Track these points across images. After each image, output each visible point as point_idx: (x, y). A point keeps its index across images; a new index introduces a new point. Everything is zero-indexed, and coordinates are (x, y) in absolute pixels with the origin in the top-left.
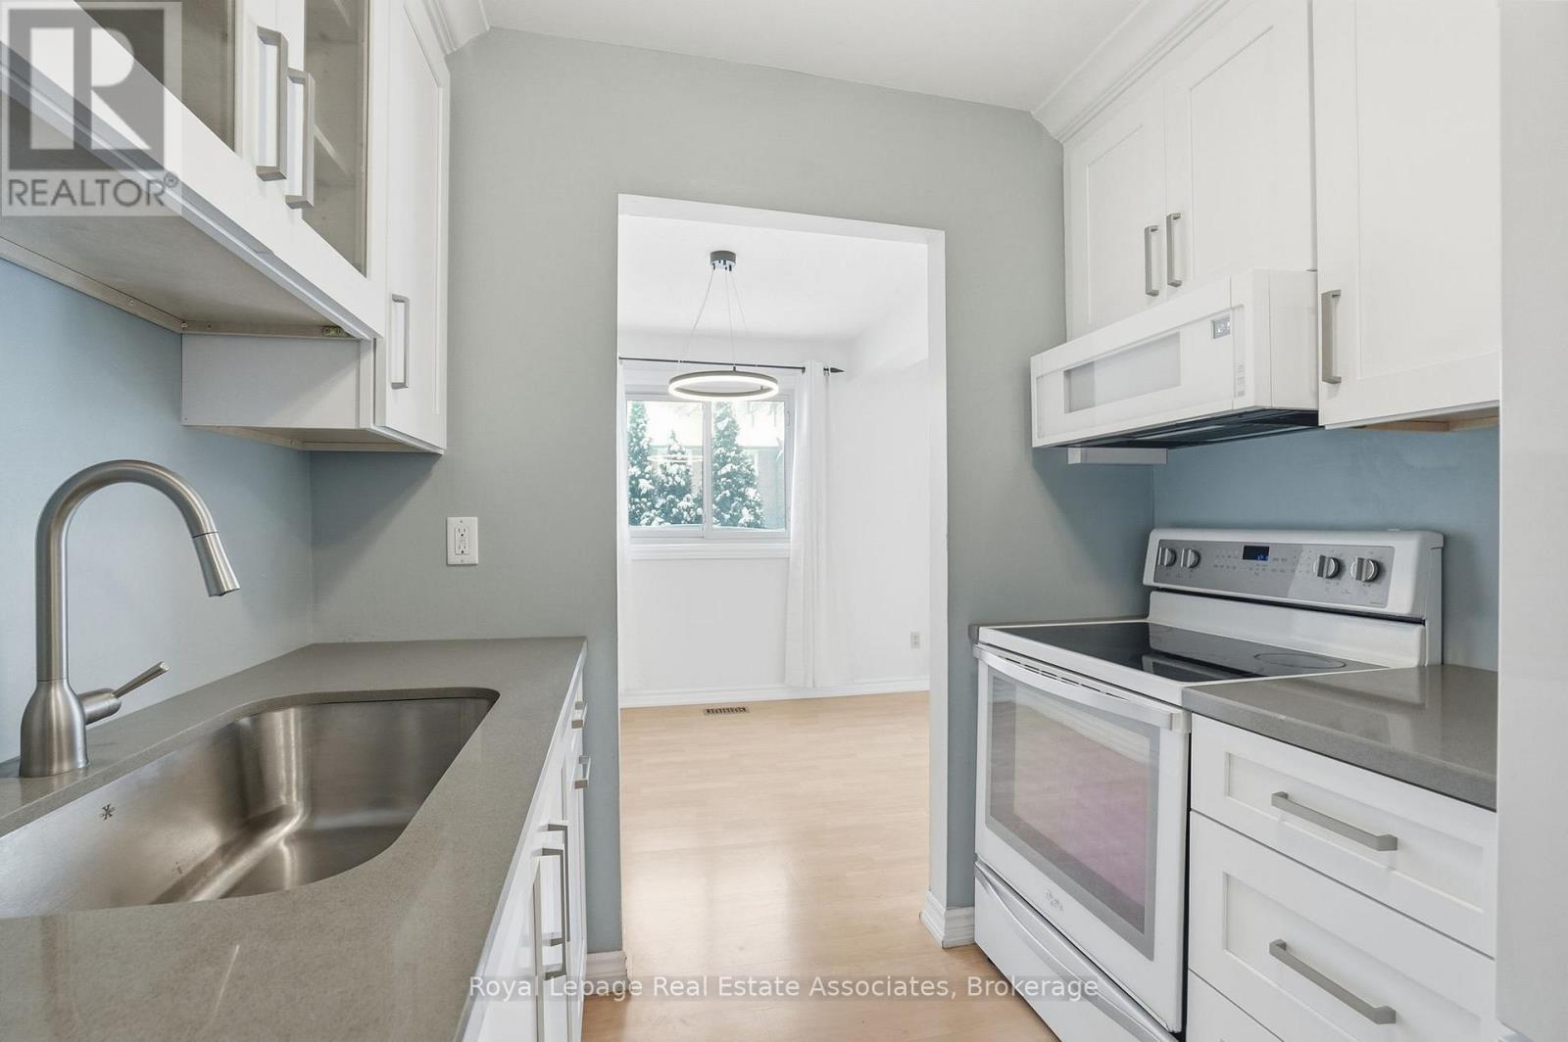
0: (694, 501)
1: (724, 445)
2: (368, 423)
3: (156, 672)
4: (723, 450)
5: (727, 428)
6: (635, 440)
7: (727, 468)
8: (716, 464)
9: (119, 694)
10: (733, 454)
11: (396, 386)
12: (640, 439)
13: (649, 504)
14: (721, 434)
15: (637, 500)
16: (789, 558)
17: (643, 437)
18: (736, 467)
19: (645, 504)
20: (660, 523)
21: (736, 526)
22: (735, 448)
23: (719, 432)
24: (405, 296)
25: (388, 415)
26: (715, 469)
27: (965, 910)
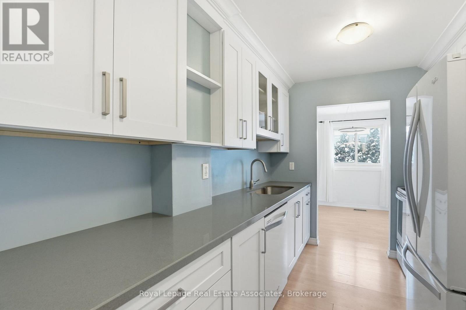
0: (363, 154)
2: (278, 151)
3: (259, 180)
4: (372, 138)
5: (374, 132)
6: (344, 137)
7: (374, 144)
8: (370, 143)
9: (256, 182)
10: (376, 139)
11: (282, 146)
12: (345, 137)
13: (348, 155)
14: (372, 133)
15: (344, 154)
16: (381, 171)
18: (377, 143)
19: (347, 155)
20: (351, 160)
21: (376, 162)
22: (378, 137)
23: (371, 133)
24: (283, 133)
25: (281, 150)
26: (370, 144)
27: (395, 251)
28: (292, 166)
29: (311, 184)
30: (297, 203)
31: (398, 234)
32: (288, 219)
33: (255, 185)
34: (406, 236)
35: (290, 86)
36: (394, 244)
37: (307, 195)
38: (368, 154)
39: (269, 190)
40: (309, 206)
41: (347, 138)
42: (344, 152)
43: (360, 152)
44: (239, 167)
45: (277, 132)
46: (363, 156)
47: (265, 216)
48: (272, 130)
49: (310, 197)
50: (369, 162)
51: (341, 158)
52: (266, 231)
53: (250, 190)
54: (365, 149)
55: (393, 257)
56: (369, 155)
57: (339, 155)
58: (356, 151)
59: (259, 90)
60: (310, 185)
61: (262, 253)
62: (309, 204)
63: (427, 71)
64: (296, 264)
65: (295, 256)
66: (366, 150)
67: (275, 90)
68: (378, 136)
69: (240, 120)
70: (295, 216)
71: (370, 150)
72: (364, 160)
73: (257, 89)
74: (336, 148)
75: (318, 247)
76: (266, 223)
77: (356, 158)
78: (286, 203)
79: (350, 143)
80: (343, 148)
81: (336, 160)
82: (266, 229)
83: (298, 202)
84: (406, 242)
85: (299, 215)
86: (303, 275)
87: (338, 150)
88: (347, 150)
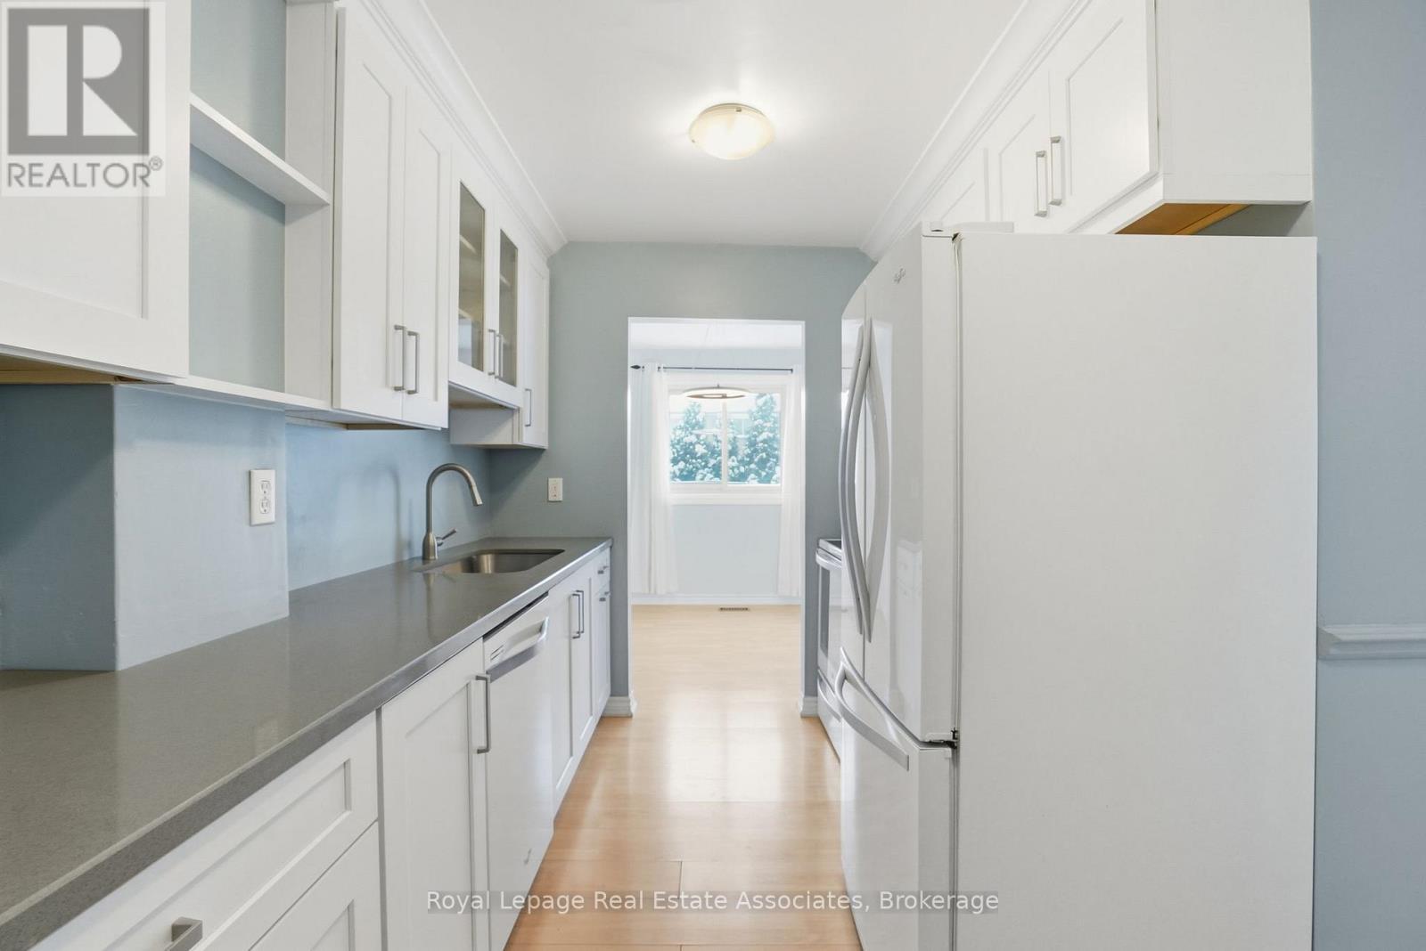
0: (738, 461)
1: (762, 417)
2: (517, 442)
3: (454, 532)
4: (761, 421)
5: (765, 403)
6: (692, 414)
7: (764, 436)
8: (755, 433)
9: (444, 538)
10: (768, 425)
11: (527, 426)
12: (696, 414)
13: (703, 464)
14: (760, 408)
15: (694, 461)
16: (781, 505)
17: (699, 412)
18: (771, 435)
19: (700, 464)
20: (711, 478)
21: (769, 482)
23: (758, 406)
24: (530, 388)
25: (524, 438)
26: (755, 436)
27: (814, 699)
28: (556, 488)
29: (610, 540)
30: (574, 595)
31: (820, 653)
32: (551, 644)
33: (441, 548)
34: (841, 649)
35: (555, 248)
36: (813, 679)
37: (601, 572)
38: (749, 463)
39: (487, 562)
40: (607, 604)
41: (700, 418)
42: (693, 455)
43: (733, 457)
44: (385, 491)
45: (513, 382)
46: (738, 468)
47: (486, 636)
48: (497, 373)
49: (609, 579)
50: (752, 482)
51: (685, 473)
52: (489, 681)
53: (424, 564)
54: (744, 450)
55: (810, 713)
56: (753, 466)
57: (682, 465)
58: (725, 454)
59: (461, 243)
60: (610, 545)
61: (479, 752)
62: (607, 597)
63: (876, 263)
64: (575, 779)
65: (571, 755)
66: (746, 452)
67: (508, 251)
68: (774, 417)
69: (397, 328)
70: (570, 631)
71: (756, 451)
72: (742, 477)
73: (453, 239)
74: (673, 446)
75: (633, 721)
76: (488, 658)
77: (724, 471)
78: (546, 594)
79: (708, 432)
80: (691, 444)
81: (674, 476)
82: (488, 676)
83: (578, 593)
84: (842, 664)
85: (581, 630)
86: (595, 806)
87: (678, 452)
88: (700, 450)
